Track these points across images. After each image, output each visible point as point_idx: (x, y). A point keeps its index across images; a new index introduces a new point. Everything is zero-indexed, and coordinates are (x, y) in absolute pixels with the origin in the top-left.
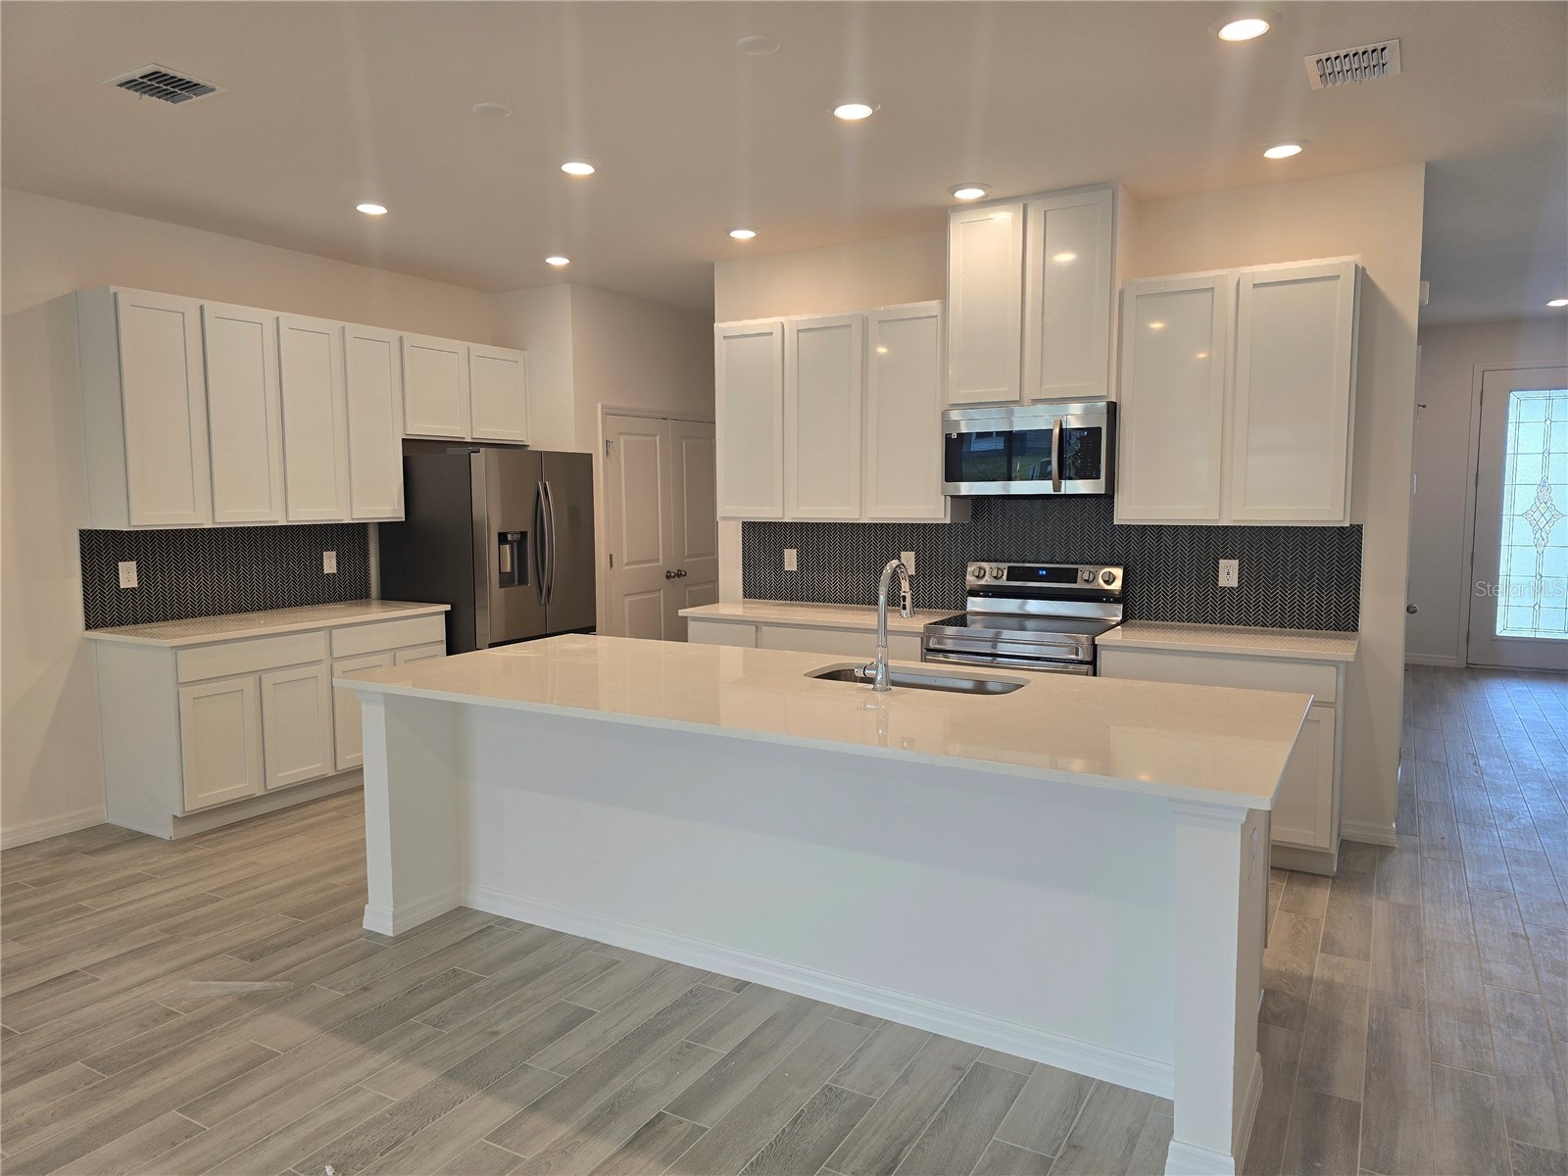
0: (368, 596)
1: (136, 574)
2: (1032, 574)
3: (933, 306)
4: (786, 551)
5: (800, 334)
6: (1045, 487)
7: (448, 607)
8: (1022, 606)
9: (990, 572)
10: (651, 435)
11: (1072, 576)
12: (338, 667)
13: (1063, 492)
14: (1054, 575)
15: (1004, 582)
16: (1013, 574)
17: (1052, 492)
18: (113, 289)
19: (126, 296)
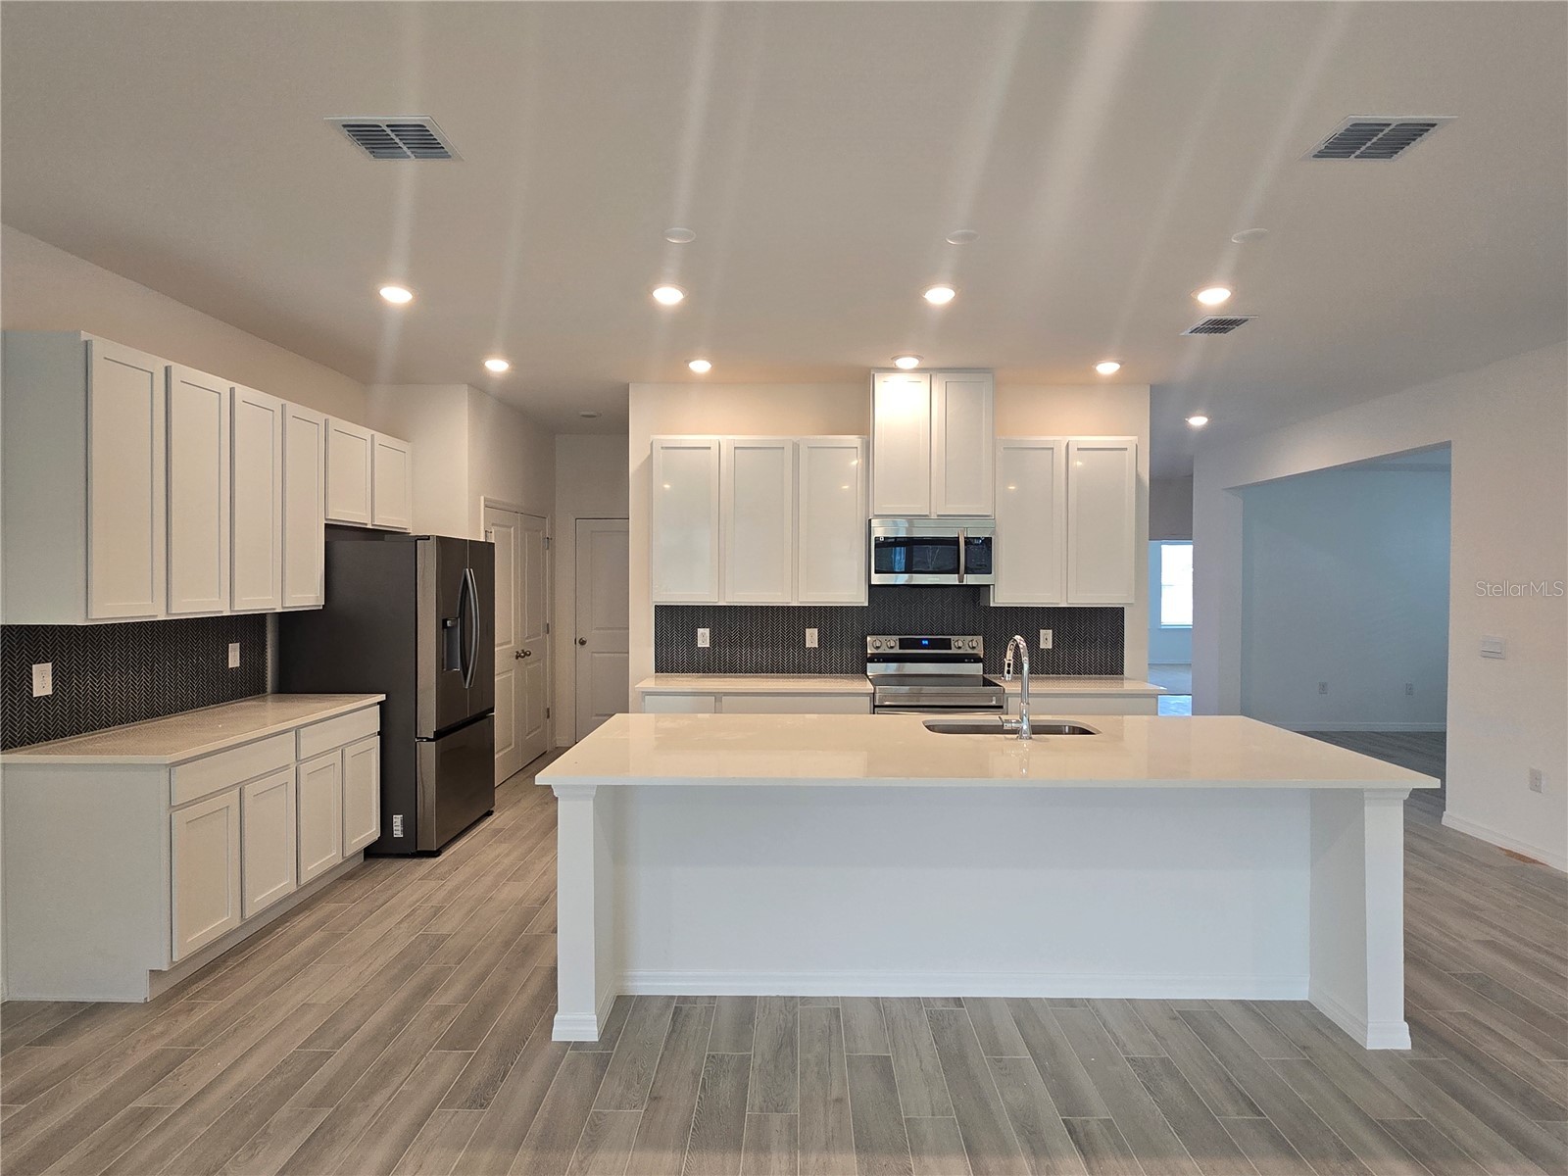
0: (264, 691)
1: (51, 678)
2: (917, 644)
3: (854, 440)
4: (700, 631)
5: (737, 451)
6: (951, 579)
7: (382, 697)
8: (898, 669)
9: (889, 644)
10: (506, 526)
11: (947, 644)
12: (305, 768)
13: (964, 583)
14: (933, 644)
15: (897, 650)
16: (903, 644)
17: (957, 583)
18: (85, 336)
19: (102, 348)
